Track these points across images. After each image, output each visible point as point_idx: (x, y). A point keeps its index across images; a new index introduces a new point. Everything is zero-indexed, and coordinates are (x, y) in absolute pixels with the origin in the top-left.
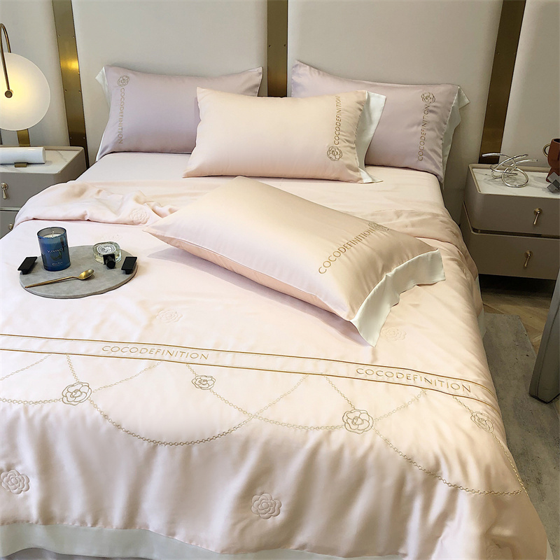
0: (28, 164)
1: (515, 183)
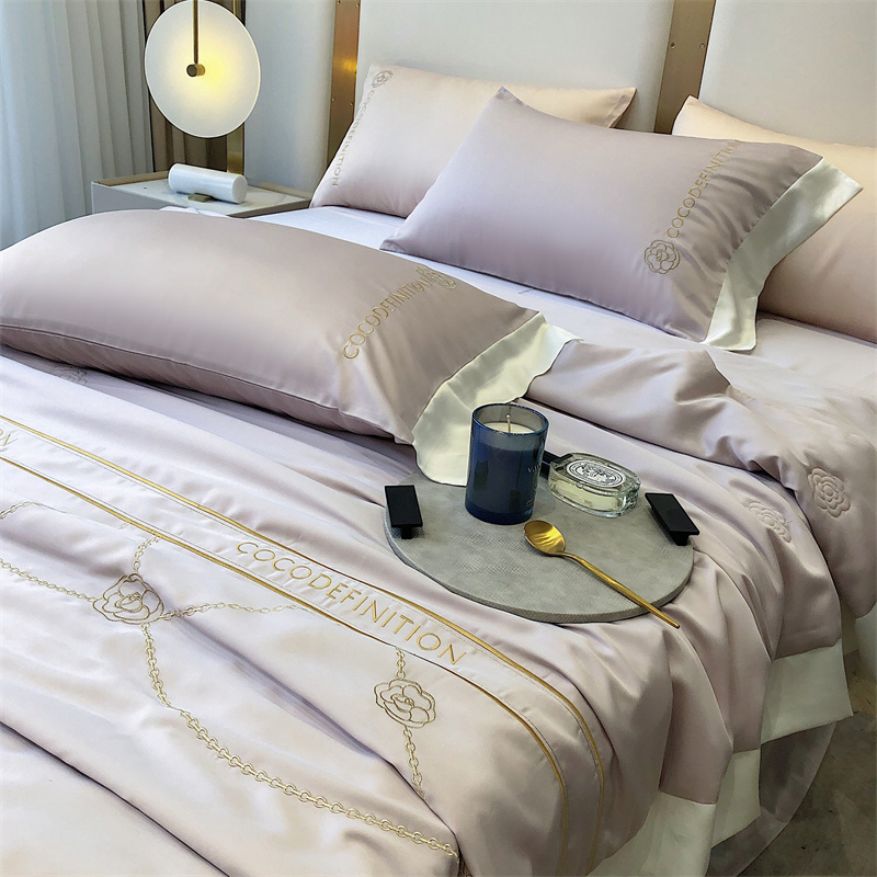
0: (211, 198)
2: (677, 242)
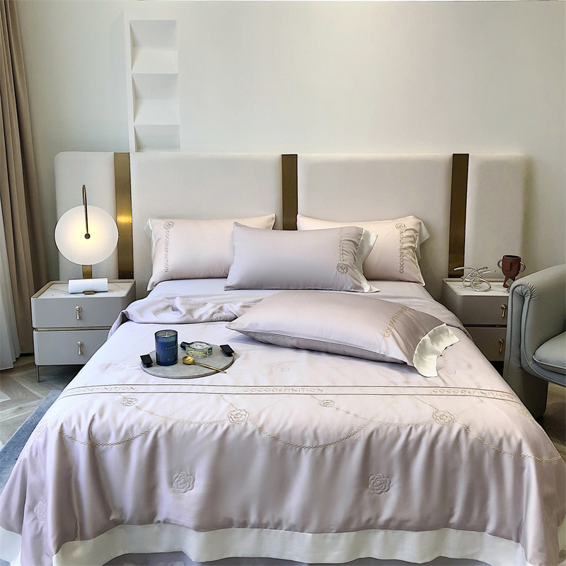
0: (96, 292)
1: (481, 289)
2: (344, 262)
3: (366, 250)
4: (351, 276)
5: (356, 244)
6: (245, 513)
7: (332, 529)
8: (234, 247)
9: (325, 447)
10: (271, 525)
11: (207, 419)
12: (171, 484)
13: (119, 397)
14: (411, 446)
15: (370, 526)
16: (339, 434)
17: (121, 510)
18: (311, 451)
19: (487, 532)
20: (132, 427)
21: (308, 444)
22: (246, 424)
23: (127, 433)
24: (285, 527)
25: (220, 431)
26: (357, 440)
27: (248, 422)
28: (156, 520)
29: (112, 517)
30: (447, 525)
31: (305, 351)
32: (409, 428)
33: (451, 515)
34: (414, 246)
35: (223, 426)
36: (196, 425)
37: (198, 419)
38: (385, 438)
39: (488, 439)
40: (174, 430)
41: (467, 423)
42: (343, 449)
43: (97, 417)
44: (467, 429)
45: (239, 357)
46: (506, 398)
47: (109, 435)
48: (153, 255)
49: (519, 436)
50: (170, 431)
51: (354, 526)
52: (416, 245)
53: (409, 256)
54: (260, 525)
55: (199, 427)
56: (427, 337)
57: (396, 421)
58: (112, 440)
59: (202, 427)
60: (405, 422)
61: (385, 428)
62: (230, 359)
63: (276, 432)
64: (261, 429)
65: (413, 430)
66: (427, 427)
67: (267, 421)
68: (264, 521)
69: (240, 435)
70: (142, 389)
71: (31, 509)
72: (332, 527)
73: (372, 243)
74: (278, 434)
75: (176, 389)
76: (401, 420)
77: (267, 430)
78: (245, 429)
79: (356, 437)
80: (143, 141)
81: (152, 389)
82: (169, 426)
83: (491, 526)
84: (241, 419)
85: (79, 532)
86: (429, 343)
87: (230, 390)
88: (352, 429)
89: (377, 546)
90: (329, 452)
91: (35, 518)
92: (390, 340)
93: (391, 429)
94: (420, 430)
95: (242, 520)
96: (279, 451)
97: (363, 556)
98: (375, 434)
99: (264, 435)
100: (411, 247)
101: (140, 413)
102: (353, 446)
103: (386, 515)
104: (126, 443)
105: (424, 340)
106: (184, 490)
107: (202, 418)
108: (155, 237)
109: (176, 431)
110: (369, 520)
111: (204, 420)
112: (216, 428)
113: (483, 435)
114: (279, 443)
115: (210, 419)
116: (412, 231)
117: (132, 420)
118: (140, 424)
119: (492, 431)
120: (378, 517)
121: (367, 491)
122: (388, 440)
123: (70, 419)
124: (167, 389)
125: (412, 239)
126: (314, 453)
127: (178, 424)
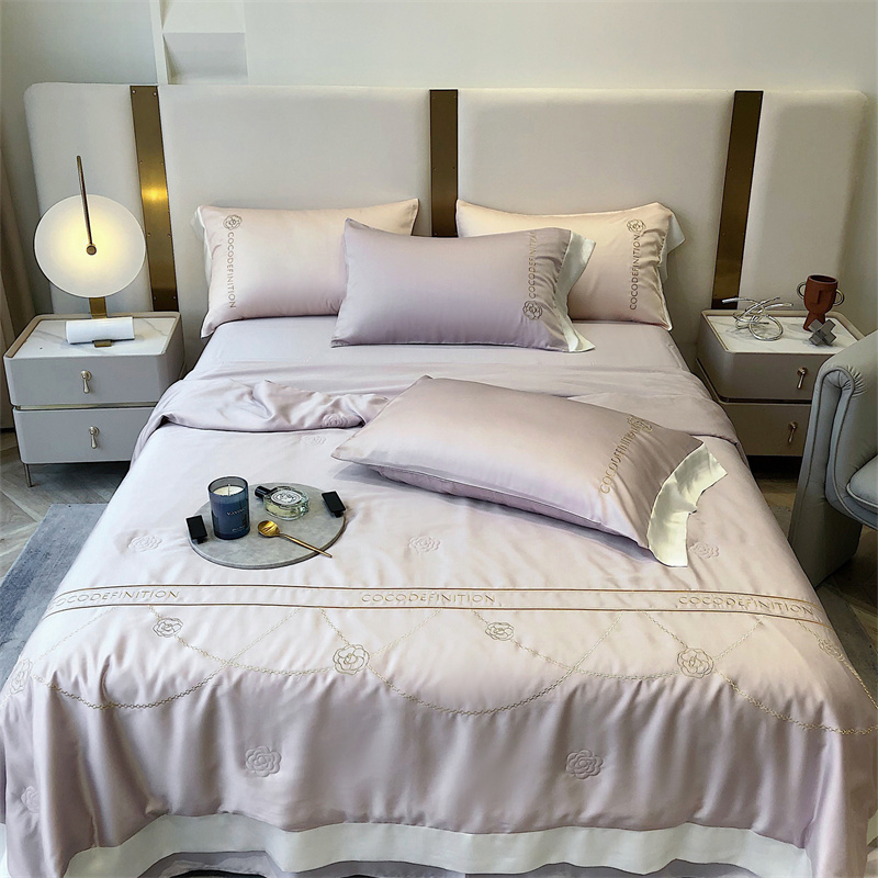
0: (113, 341)
1: (766, 335)
2: (536, 299)
3: (574, 272)
4: (548, 324)
5: (556, 262)
6: (364, 803)
7: (505, 829)
8: (346, 266)
9: (494, 714)
10: (407, 820)
11: (297, 666)
12: (242, 763)
13: (150, 616)
14: (639, 711)
15: (566, 822)
16: (520, 693)
17: (164, 798)
18: (471, 718)
19: (753, 829)
20: (173, 680)
21: (467, 708)
22: (364, 675)
23: (164, 690)
24: (428, 824)
25: (320, 688)
26: (549, 703)
27: (368, 671)
28: (221, 809)
29: (149, 809)
30: (692, 820)
31: (464, 501)
32: (636, 682)
33: (698, 807)
34: (656, 259)
35: (325, 678)
36: (280, 676)
37: (283, 665)
38: (596, 699)
39: (767, 701)
40: (243, 685)
41: (733, 674)
42: (526, 715)
43: (113, 660)
44: (733, 685)
45: (354, 516)
46: (801, 614)
47: (135, 692)
48: (208, 272)
49: (820, 696)
50: (238, 685)
51: (540, 824)
52: (660, 259)
53: (646, 279)
54: (390, 819)
55: (286, 679)
56: (672, 480)
57: (616, 670)
58: (141, 699)
59: (291, 680)
60: (631, 672)
61: (596, 681)
62: (337, 523)
63: (414, 690)
64: (389, 684)
65: (644, 685)
66: (667, 681)
67: (399, 671)
68: (397, 814)
69: (355, 693)
70: (188, 596)
71: (17, 797)
72: (506, 826)
73: (585, 258)
74: (418, 693)
75: (246, 595)
76: (624, 668)
77: (400, 687)
78: (363, 682)
79: (547, 697)
80: (182, 61)
81: (207, 595)
82: (235, 678)
83: (761, 823)
84: (356, 666)
85: (96, 835)
86: (675, 492)
87: (340, 598)
88: (541, 684)
89: (576, 848)
90: (503, 721)
91: (25, 809)
92: (611, 498)
93: (606, 685)
94: (655, 685)
95: (359, 813)
96: (419, 717)
97: (553, 861)
98: (579, 693)
99: (394, 694)
100: (651, 263)
101: (187, 651)
102: (542, 712)
103: (592, 810)
104: (165, 705)
105: (667, 486)
106: (263, 773)
107: (291, 664)
108: (210, 241)
109: (248, 685)
110: (565, 816)
111: (294, 668)
112: (313, 681)
113: (760, 695)
114: (420, 705)
115: (304, 666)
116: (656, 234)
117: (173, 667)
118: (186, 675)
119: (776, 687)
120: (579, 812)
121: (563, 776)
122: (600, 703)
123: (68, 665)
124: (231, 595)
125: (654, 248)
126: (477, 722)
127: (250, 676)
